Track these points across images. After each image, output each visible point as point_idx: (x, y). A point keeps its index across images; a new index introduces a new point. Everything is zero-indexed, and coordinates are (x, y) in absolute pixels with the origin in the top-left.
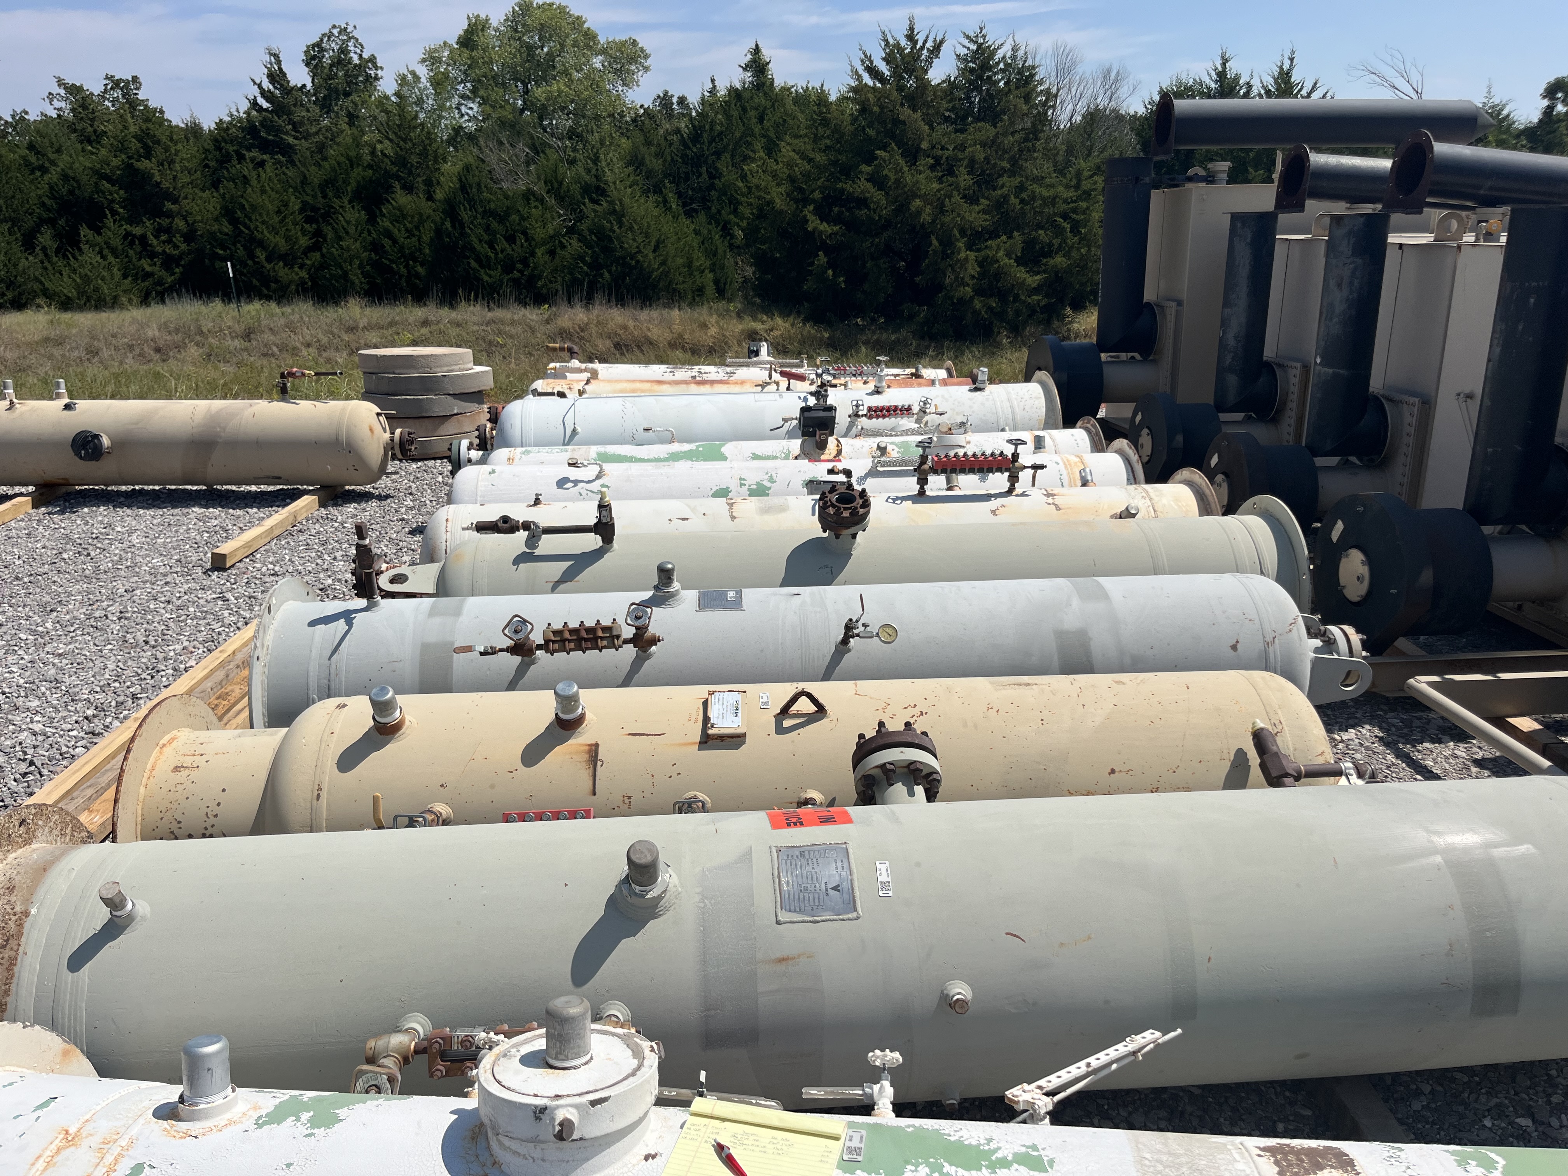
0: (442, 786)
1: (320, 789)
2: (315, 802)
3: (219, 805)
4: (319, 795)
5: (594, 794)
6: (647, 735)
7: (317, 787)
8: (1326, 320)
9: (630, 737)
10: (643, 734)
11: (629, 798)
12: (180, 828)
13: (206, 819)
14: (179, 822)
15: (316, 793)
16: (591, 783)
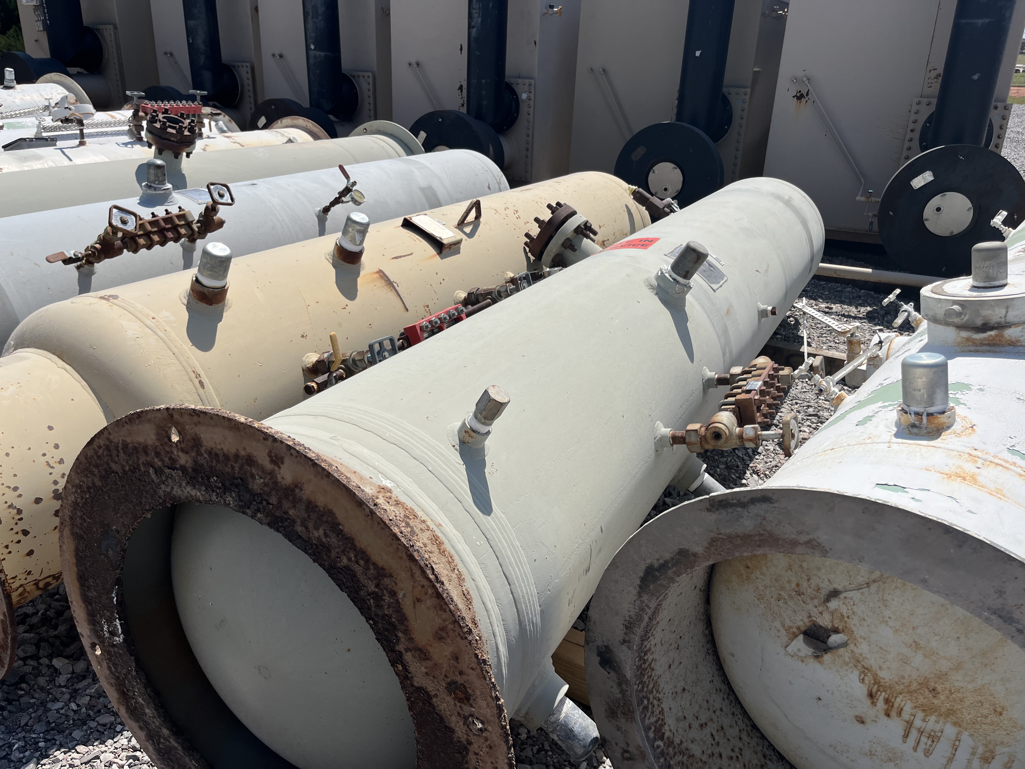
0: (303, 336)
1: (198, 376)
2: (201, 391)
3: (57, 447)
4: (201, 383)
5: (407, 310)
6: (405, 256)
7: (193, 375)
8: (313, 18)
9: (395, 260)
10: (401, 257)
11: (428, 306)
12: (20, 496)
13: (51, 470)
14: (16, 489)
15: (196, 382)
16: (400, 301)
